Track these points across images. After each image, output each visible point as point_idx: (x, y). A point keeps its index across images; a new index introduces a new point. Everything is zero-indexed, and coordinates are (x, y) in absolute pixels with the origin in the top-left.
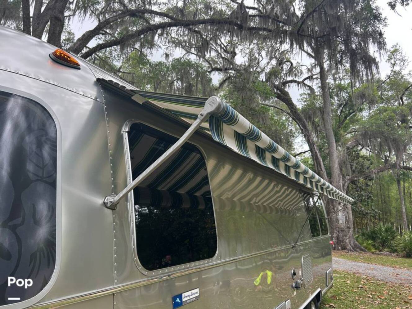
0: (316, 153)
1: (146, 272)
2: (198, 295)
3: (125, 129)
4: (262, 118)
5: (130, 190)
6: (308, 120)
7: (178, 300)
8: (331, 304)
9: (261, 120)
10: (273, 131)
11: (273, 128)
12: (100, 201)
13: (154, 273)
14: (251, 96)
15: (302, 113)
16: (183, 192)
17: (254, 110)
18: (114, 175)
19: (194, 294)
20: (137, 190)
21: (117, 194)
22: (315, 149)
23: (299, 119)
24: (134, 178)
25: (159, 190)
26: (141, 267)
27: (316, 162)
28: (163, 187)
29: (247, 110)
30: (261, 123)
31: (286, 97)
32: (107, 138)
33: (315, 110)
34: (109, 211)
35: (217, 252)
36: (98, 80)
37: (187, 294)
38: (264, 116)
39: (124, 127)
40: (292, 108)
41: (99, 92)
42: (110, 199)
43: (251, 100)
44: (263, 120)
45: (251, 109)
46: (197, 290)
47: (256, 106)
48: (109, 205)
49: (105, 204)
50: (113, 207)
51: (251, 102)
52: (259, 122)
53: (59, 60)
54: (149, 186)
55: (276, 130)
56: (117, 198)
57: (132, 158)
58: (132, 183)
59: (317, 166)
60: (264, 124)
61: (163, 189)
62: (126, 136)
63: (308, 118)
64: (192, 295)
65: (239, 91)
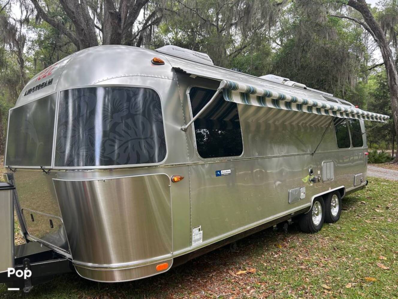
0: (391, 65)
1: (202, 159)
2: (230, 172)
3: (188, 92)
4: (329, 33)
5: (192, 122)
6: (385, 28)
7: (218, 173)
8: (362, 202)
9: (327, 35)
10: (340, 47)
11: (340, 44)
12: (179, 128)
13: (206, 159)
14: (317, 10)
15: (379, 21)
16: (228, 120)
17: (319, 25)
18: (184, 112)
19: (228, 172)
20: (196, 122)
21: (186, 124)
22: (389, 61)
23: (375, 28)
24: (194, 116)
25: (212, 120)
26: (199, 156)
27: (390, 75)
28: (214, 118)
29: (312, 27)
30: (327, 40)
31: (361, 4)
32: (179, 95)
33: (394, 15)
34: (184, 132)
35: (243, 153)
36: (173, 68)
37: (223, 171)
38: (330, 30)
39: (187, 91)
40: (367, 16)
41: (174, 74)
42: (183, 127)
43: (316, 14)
44: (329, 36)
45: (317, 25)
46: (230, 170)
47: (323, 20)
48: (183, 129)
49: (182, 129)
50: (185, 130)
51: (317, 17)
52: (325, 37)
53: (155, 63)
54: (204, 118)
55: (343, 45)
56: (186, 126)
57: (192, 107)
58: (193, 119)
59: (391, 79)
60: (331, 40)
61: (215, 119)
62: (188, 95)
63: (385, 26)
64: (226, 172)
65: (304, 5)
